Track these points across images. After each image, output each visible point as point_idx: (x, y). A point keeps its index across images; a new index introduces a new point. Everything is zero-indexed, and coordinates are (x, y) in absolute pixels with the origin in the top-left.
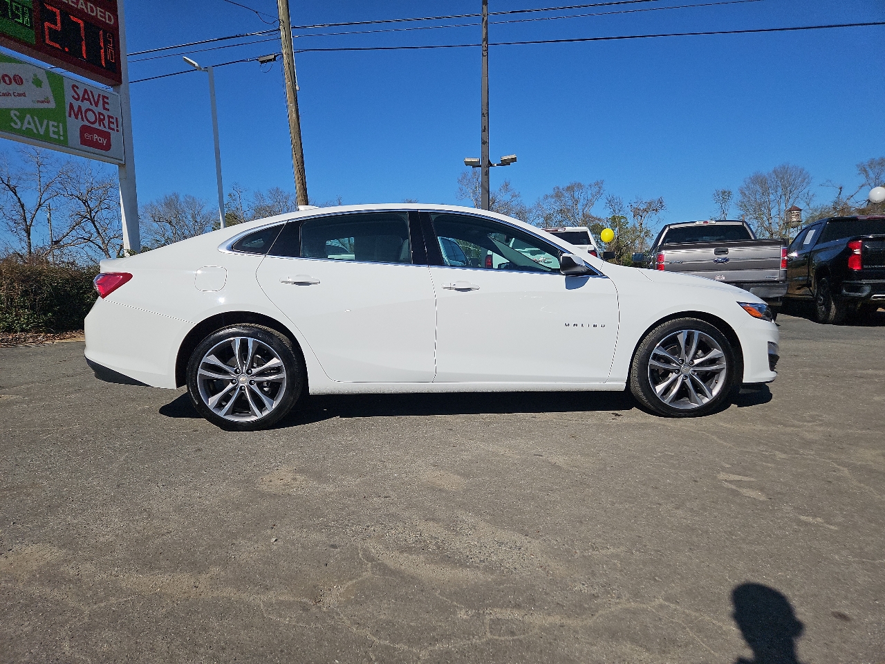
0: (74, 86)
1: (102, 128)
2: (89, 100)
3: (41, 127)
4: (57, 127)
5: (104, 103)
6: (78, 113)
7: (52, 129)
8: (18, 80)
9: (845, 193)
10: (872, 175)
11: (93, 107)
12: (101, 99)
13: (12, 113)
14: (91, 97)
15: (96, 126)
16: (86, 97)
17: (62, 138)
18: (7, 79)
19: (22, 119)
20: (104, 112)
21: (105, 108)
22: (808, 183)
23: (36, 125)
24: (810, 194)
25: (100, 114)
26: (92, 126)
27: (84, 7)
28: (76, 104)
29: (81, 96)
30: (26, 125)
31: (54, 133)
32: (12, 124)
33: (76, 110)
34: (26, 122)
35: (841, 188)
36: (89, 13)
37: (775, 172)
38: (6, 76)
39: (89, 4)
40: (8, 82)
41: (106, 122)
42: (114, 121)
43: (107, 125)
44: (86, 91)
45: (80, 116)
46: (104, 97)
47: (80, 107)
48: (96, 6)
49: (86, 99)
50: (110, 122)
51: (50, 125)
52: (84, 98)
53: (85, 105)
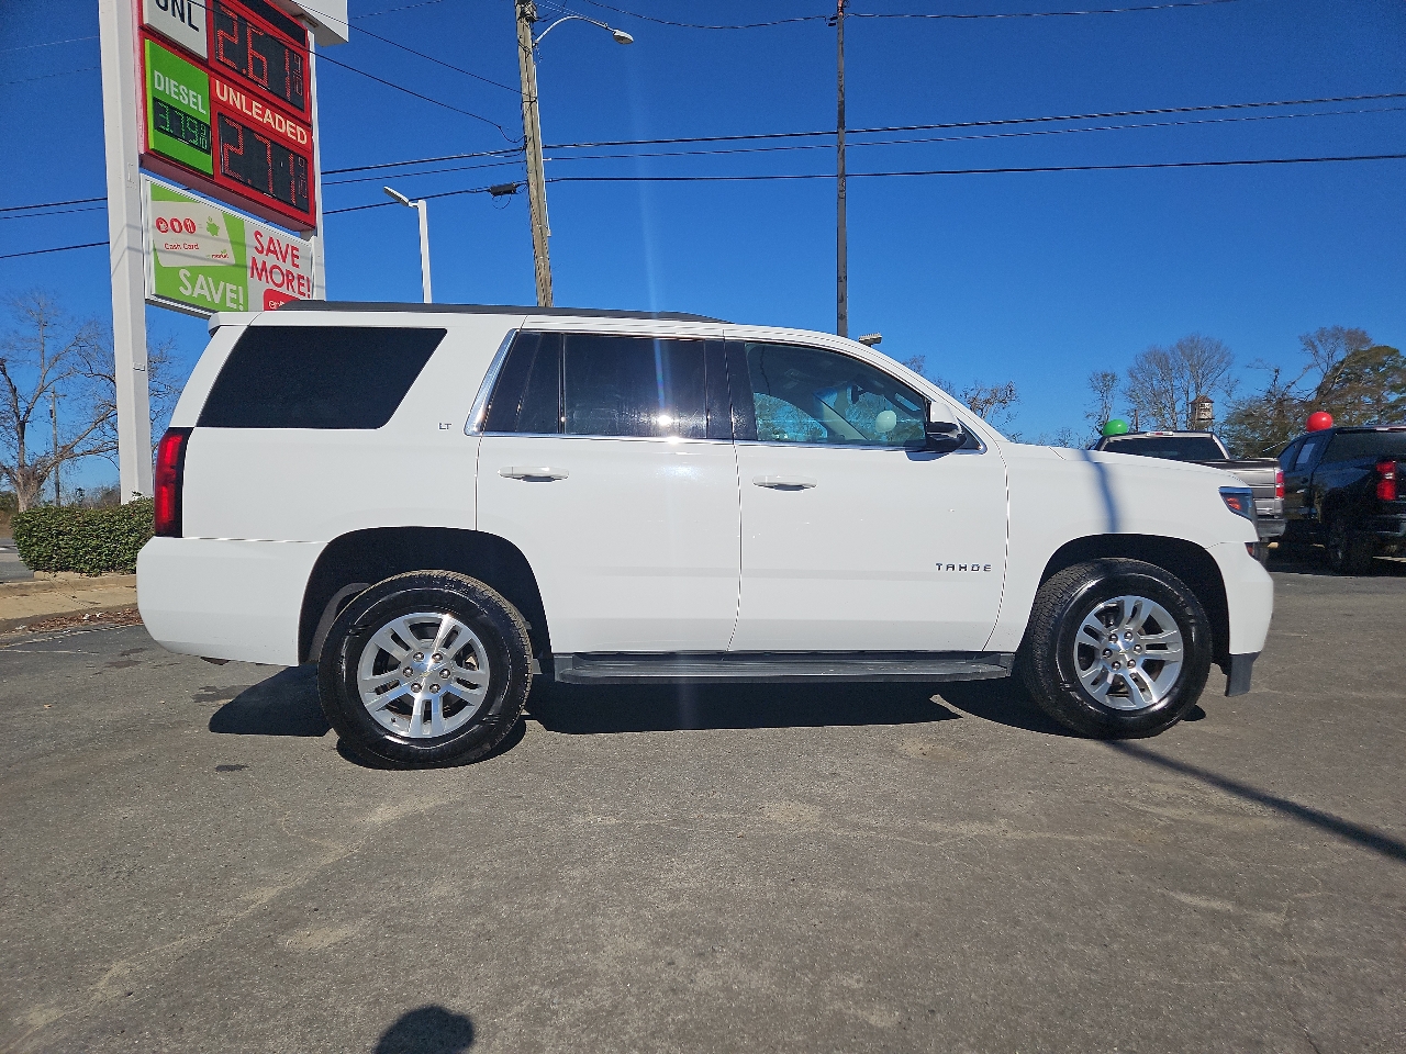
0: (257, 233)
1: (290, 293)
2: (275, 252)
3: (217, 290)
4: (236, 292)
5: (294, 256)
6: (262, 271)
7: (229, 295)
8: (190, 227)
9: (1283, 380)
10: (1322, 352)
11: (280, 263)
12: (290, 251)
13: (182, 272)
14: (278, 249)
15: (283, 290)
16: (272, 248)
17: (241, 309)
18: (176, 224)
19: (193, 281)
20: (293, 270)
21: (294, 265)
22: (1228, 364)
23: (209, 289)
24: (1232, 379)
25: (289, 272)
26: (278, 289)
27: (271, 121)
28: (260, 259)
29: (266, 247)
30: (198, 291)
31: (232, 300)
32: (181, 288)
33: (260, 266)
34: (198, 285)
35: (1277, 371)
36: (277, 128)
37: (1180, 346)
38: (176, 220)
39: (277, 116)
40: (177, 229)
41: (295, 283)
42: (305, 282)
43: (296, 290)
44: (271, 240)
45: (264, 278)
46: (293, 248)
47: (264, 263)
48: (286, 119)
49: (272, 252)
50: (300, 284)
51: (228, 290)
52: (269, 250)
53: (271, 260)
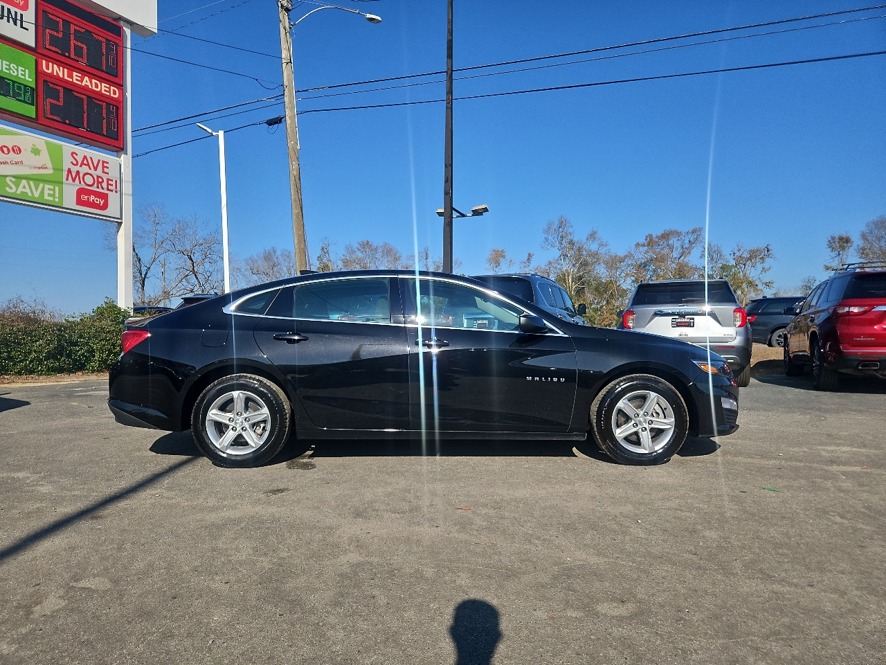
0: (73, 153)
1: (100, 190)
2: (88, 165)
3: (36, 191)
4: (53, 190)
5: (104, 167)
6: (76, 177)
7: (47, 192)
8: (17, 150)
11: (92, 172)
12: (101, 162)
13: (8, 179)
14: (90, 162)
15: (94, 188)
16: (85, 162)
17: (57, 200)
18: (5, 149)
19: (17, 184)
20: (103, 175)
21: (104, 172)
23: (31, 188)
25: (98, 177)
26: (89, 188)
27: (88, 84)
28: (74, 169)
29: (80, 162)
30: (21, 190)
31: (49, 196)
32: (7, 189)
33: (74, 174)
34: (21, 186)
36: (94, 88)
38: (5, 146)
39: (94, 81)
40: (7, 152)
41: (105, 185)
42: (113, 183)
43: (105, 187)
44: (85, 157)
45: (77, 180)
46: (104, 162)
47: (78, 171)
48: (101, 82)
49: (85, 164)
50: (108, 184)
51: (46, 189)
52: (82, 164)
53: (84, 169)
